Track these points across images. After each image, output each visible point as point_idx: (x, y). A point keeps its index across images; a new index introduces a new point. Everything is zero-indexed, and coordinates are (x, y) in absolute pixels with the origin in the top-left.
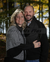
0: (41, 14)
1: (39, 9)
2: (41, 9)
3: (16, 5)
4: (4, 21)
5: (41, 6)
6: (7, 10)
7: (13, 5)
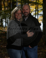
0: (37, 12)
1: (36, 8)
2: (37, 8)
3: (18, 4)
4: (8, 17)
5: (37, 6)
6: (11, 8)
7: (15, 4)
